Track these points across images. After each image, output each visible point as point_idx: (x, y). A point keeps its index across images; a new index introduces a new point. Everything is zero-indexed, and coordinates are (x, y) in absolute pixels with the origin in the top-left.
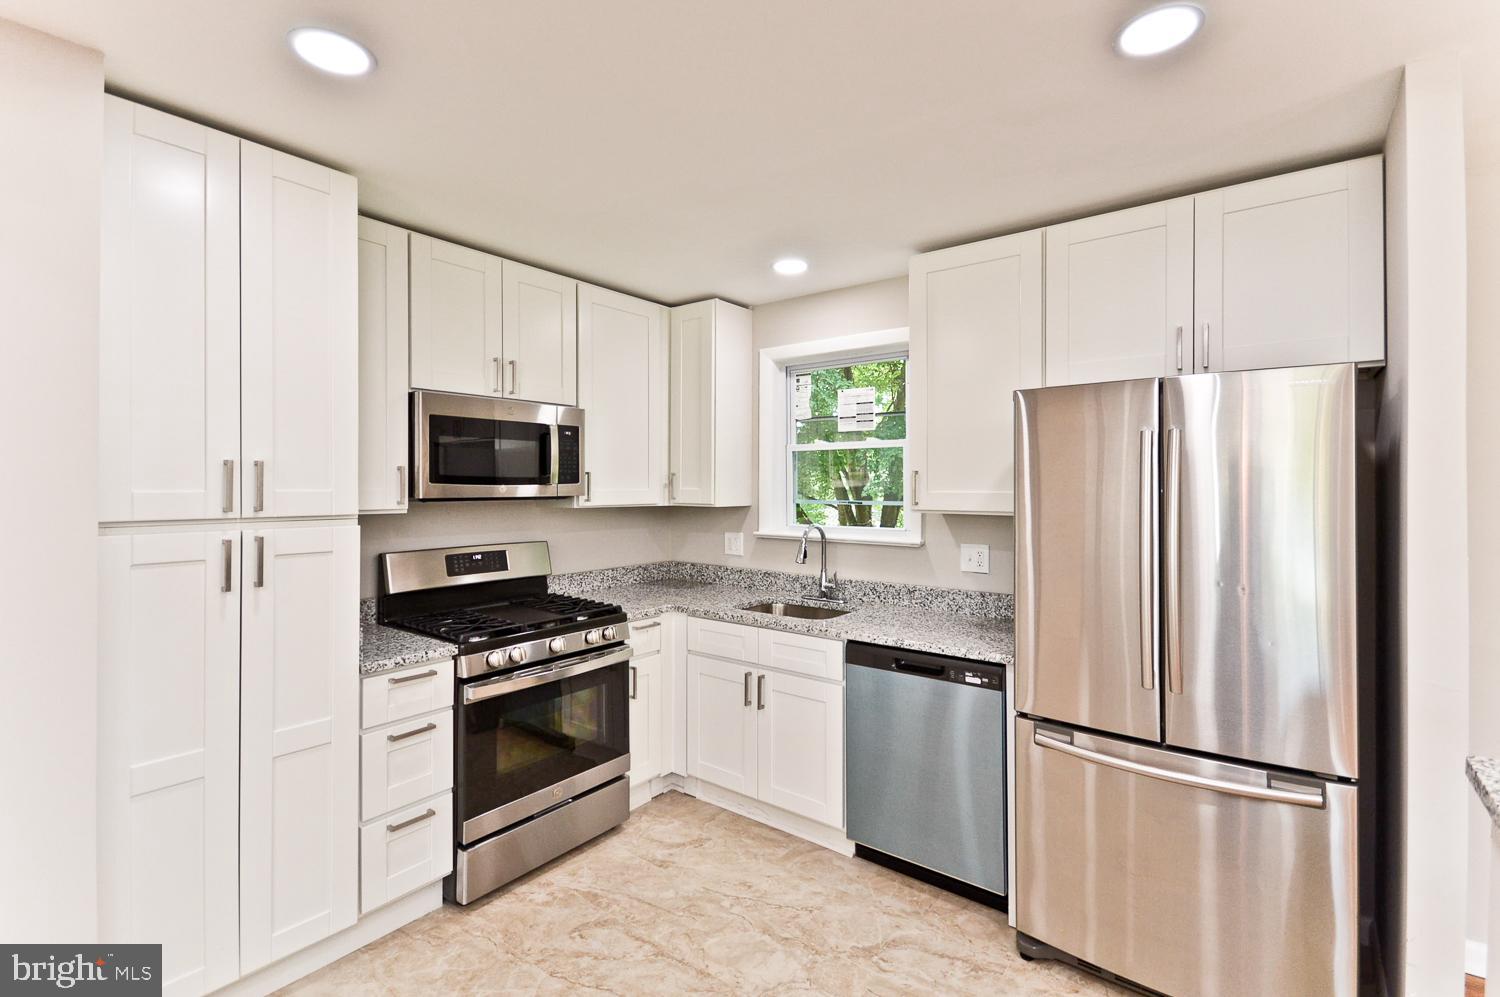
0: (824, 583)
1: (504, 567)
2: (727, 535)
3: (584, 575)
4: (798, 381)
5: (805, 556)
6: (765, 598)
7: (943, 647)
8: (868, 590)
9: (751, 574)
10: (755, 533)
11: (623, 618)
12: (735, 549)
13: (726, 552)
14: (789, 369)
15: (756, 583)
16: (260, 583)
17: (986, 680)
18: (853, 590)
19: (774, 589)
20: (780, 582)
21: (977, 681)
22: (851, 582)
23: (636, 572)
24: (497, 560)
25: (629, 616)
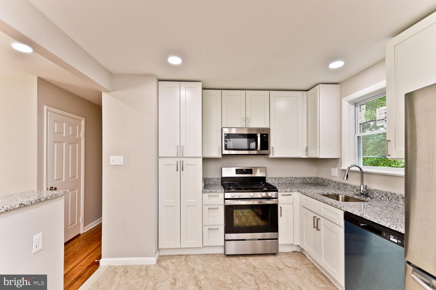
0: (362, 189)
1: (251, 173)
2: (332, 169)
3: (280, 178)
4: (360, 108)
5: (347, 177)
6: (337, 192)
7: (379, 221)
8: (383, 195)
9: (339, 183)
10: (340, 168)
11: (277, 191)
12: (335, 174)
13: (332, 175)
14: (356, 103)
15: (341, 187)
16: (183, 170)
17: (400, 242)
18: (377, 194)
19: (347, 190)
20: (349, 188)
21: (396, 241)
22: (376, 190)
23: (300, 179)
24: (250, 171)
25: (279, 190)
